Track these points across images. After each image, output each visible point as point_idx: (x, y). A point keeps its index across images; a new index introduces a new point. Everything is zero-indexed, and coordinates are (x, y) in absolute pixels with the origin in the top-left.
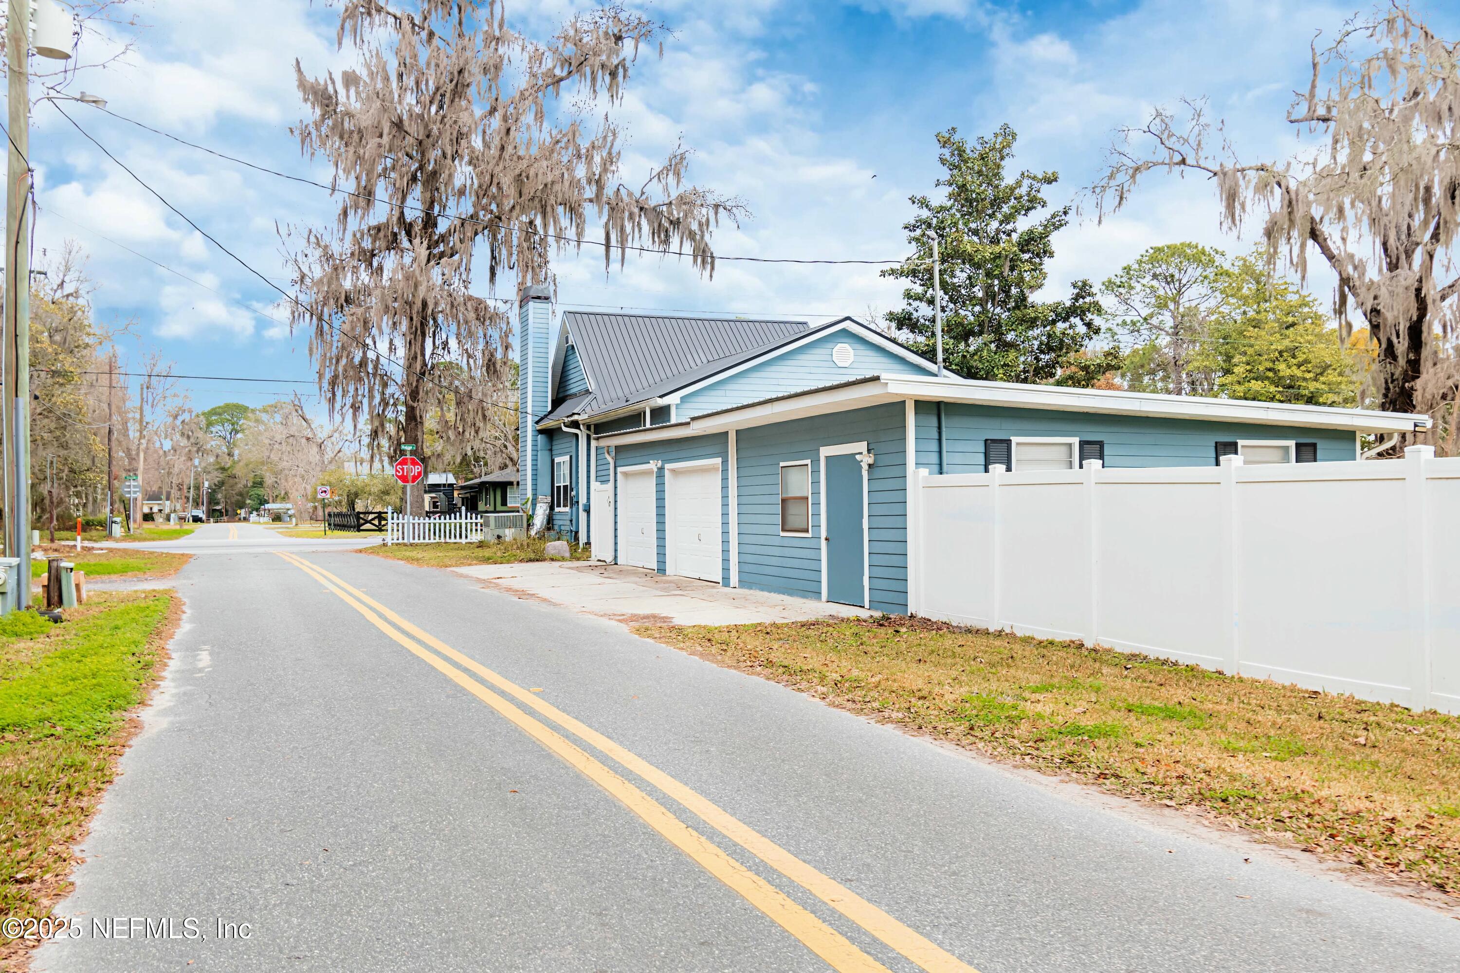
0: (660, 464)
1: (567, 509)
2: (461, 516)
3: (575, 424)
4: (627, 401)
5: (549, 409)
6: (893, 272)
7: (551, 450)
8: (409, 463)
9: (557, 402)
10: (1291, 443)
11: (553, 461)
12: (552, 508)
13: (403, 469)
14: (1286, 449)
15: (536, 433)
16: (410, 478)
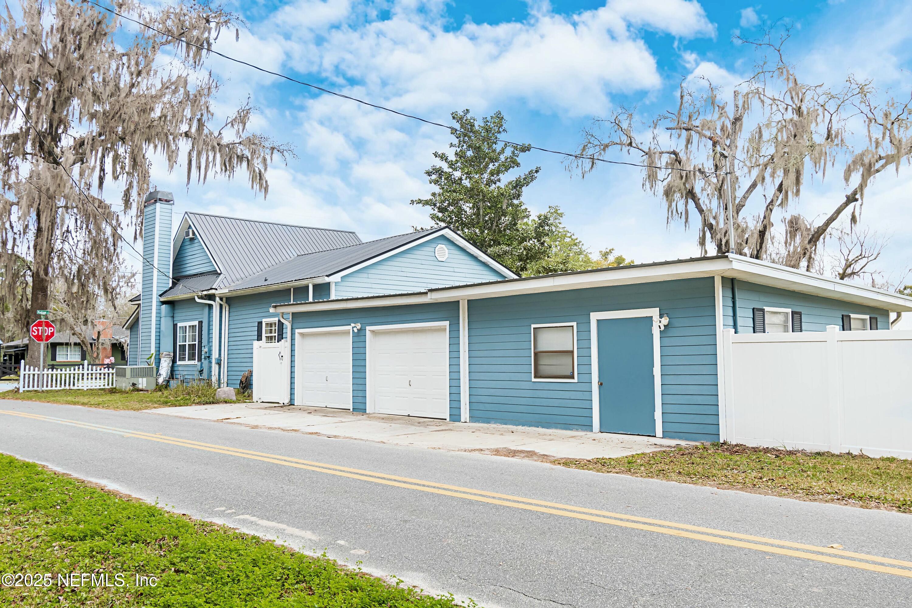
0: (359, 326)
1: (196, 362)
2: (83, 368)
3: (211, 297)
4: (266, 280)
5: (170, 285)
6: (420, 202)
7: (173, 317)
8: (44, 325)
9: (176, 280)
10: (867, 317)
11: (175, 326)
12: (174, 361)
13: (38, 330)
14: (863, 320)
15: (160, 304)
16: (44, 338)
